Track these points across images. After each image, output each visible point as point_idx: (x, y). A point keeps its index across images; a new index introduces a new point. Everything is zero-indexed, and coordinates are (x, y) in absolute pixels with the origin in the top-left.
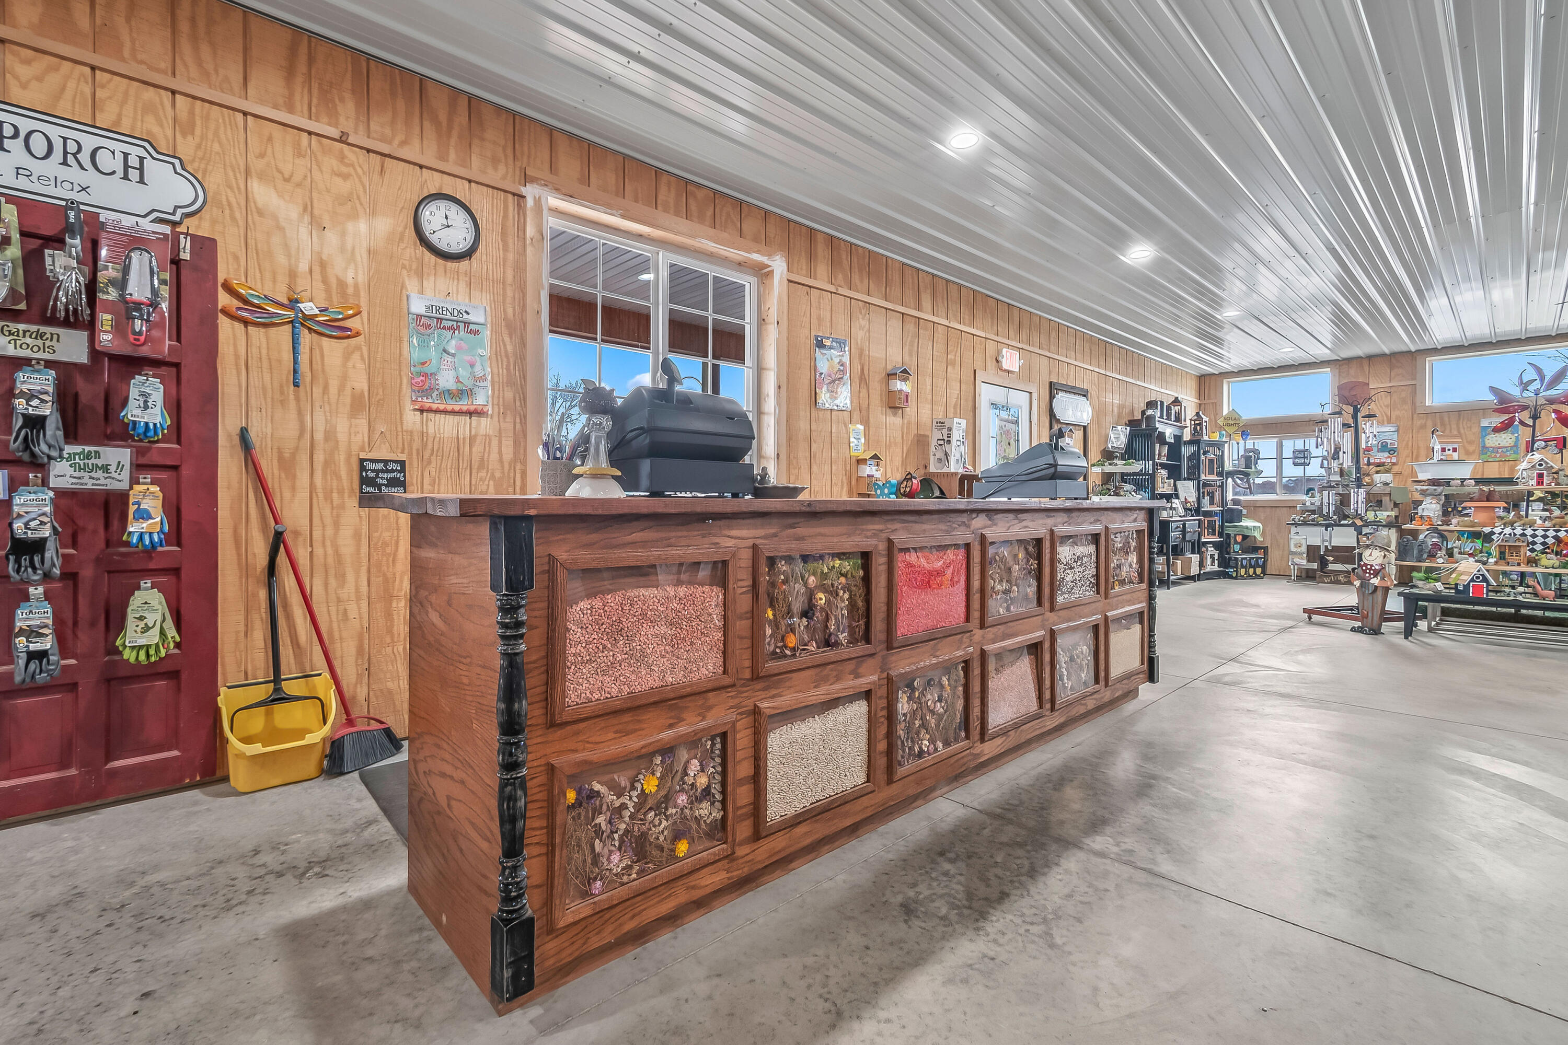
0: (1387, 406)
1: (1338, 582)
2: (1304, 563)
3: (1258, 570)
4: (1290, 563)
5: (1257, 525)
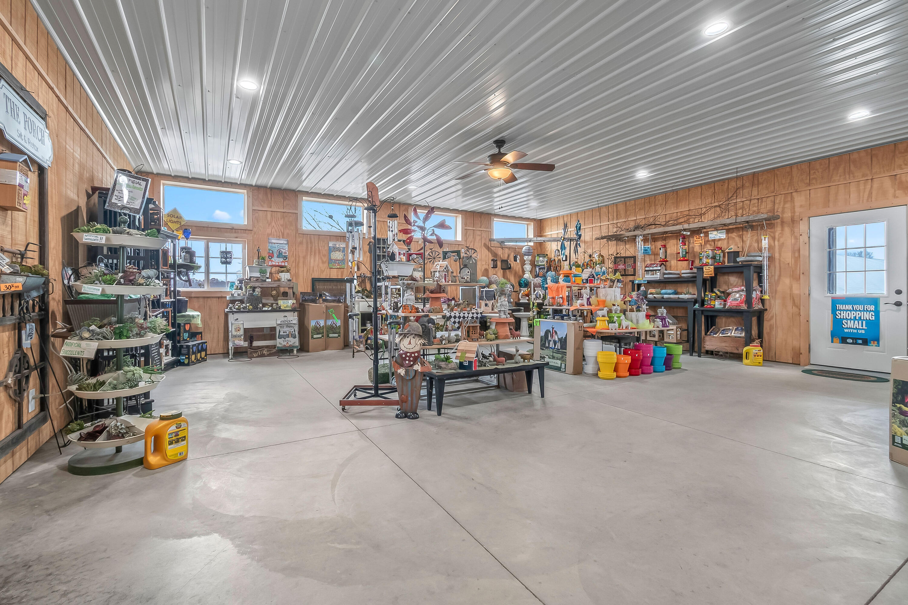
0: (282, 225)
1: (263, 356)
2: (242, 343)
3: (203, 354)
4: (231, 345)
5: (198, 313)
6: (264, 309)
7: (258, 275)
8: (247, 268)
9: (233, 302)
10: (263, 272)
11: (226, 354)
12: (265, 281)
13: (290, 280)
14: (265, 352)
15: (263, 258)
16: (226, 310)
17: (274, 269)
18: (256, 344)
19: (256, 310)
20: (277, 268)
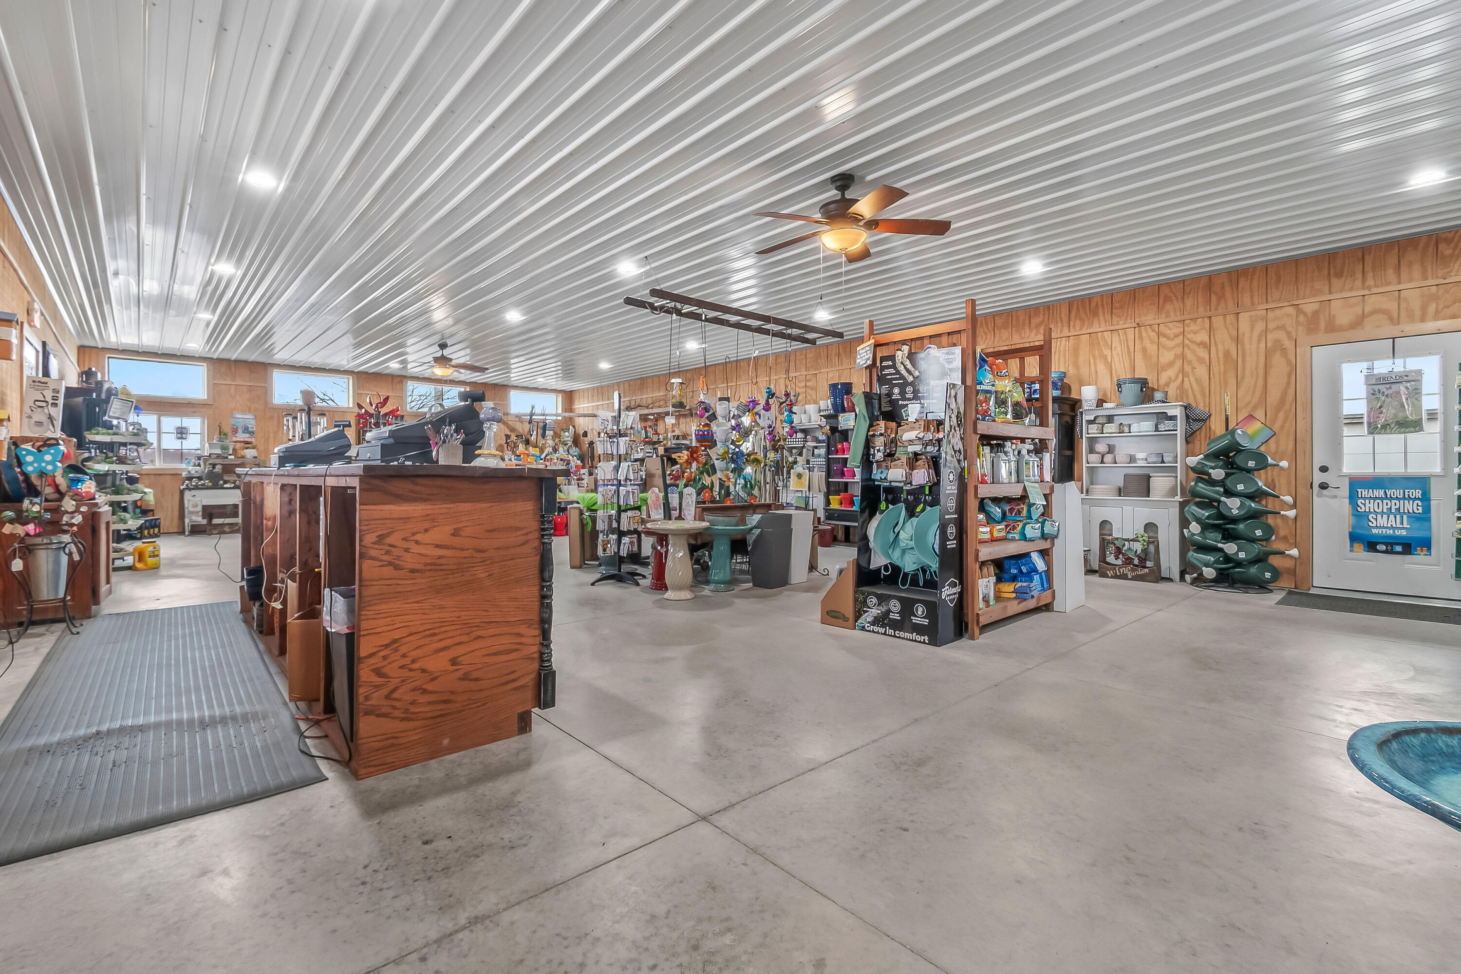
0: (248, 400)
1: (222, 533)
2: (199, 520)
3: (156, 530)
4: (187, 521)
5: (151, 490)
6: (225, 486)
7: (219, 451)
8: (207, 445)
9: (190, 479)
10: (224, 448)
11: (182, 533)
12: (227, 458)
13: (255, 457)
14: (227, 529)
15: (225, 434)
16: (182, 487)
17: (238, 445)
18: (216, 521)
19: (216, 487)
20: (242, 444)
